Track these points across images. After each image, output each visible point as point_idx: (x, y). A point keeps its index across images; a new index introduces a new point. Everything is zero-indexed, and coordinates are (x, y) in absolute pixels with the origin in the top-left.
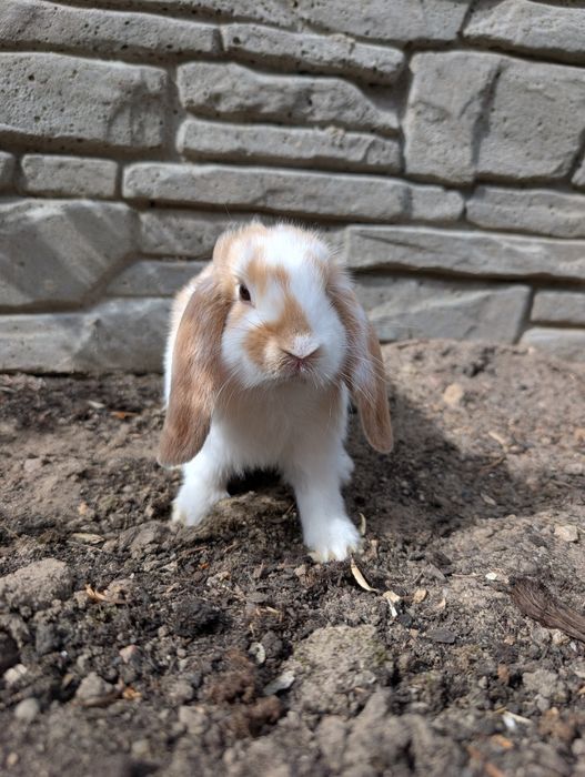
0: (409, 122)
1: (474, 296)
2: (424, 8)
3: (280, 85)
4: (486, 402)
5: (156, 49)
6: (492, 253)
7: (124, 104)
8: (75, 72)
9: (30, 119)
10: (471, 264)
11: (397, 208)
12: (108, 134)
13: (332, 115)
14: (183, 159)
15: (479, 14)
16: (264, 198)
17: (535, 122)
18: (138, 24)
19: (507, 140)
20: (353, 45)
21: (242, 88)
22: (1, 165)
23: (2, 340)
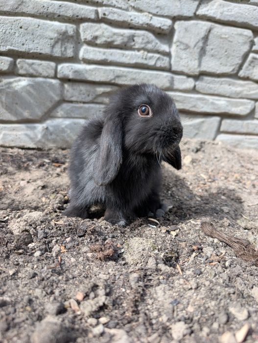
0: (173, 50)
1: (198, 120)
2: (181, 3)
3: (122, 33)
4: (200, 163)
5: (72, 17)
6: (205, 104)
7: (59, 39)
8: (39, 26)
9: (21, 45)
10: (197, 108)
11: (168, 85)
12: (52, 52)
13: (143, 46)
14: (82, 62)
15: (203, 6)
16: (114, 79)
17: (224, 50)
18: (65, 6)
19: (212, 58)
20: (151, 18)
21: (106, 34)
22: (9, 63)
23: (8, 134)
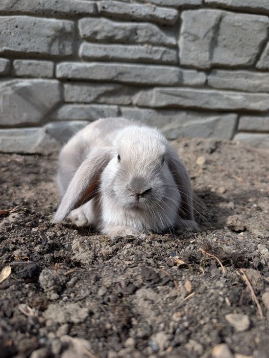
0: (181, 39)
1: (211, 119)
3: (123, 27)
5: (70, 12)
6: (219, 99)
7: (56, 37)
8: (35, 24)
9: (16, 45)
10: (210, 104)
11: (176, 80)
12: (50, 50)
13: (147, 39)
14: (82, 60)
16: (117, 76)
17: (238, 40)
18: (61, 2)
19: (225, 49)
20: (155, 8)
21: (106, 28)
22: (5, 65)
23: (7, 140)
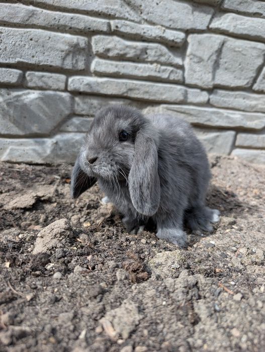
0: (187, 62)
1: (212, 135)
2: (193, 16)
3: (134, 46)
4: (217, 178)
5: (84, 29)
6: (220, 117)
7: (70, 51)
8: (50, 38)
9: (30, 57)
10: (212, 122)
11: (181, 98)
12: (63, 64)
13: (156, 58)
14: (94, 75)
15: (215, 19)
16: (127, 92)
17: (238, 64)
18: (76, 19)
19: (226, 71)
20: (164, 30)
21: (119, 47)
22: (18, 75)
23: (15, 149)
